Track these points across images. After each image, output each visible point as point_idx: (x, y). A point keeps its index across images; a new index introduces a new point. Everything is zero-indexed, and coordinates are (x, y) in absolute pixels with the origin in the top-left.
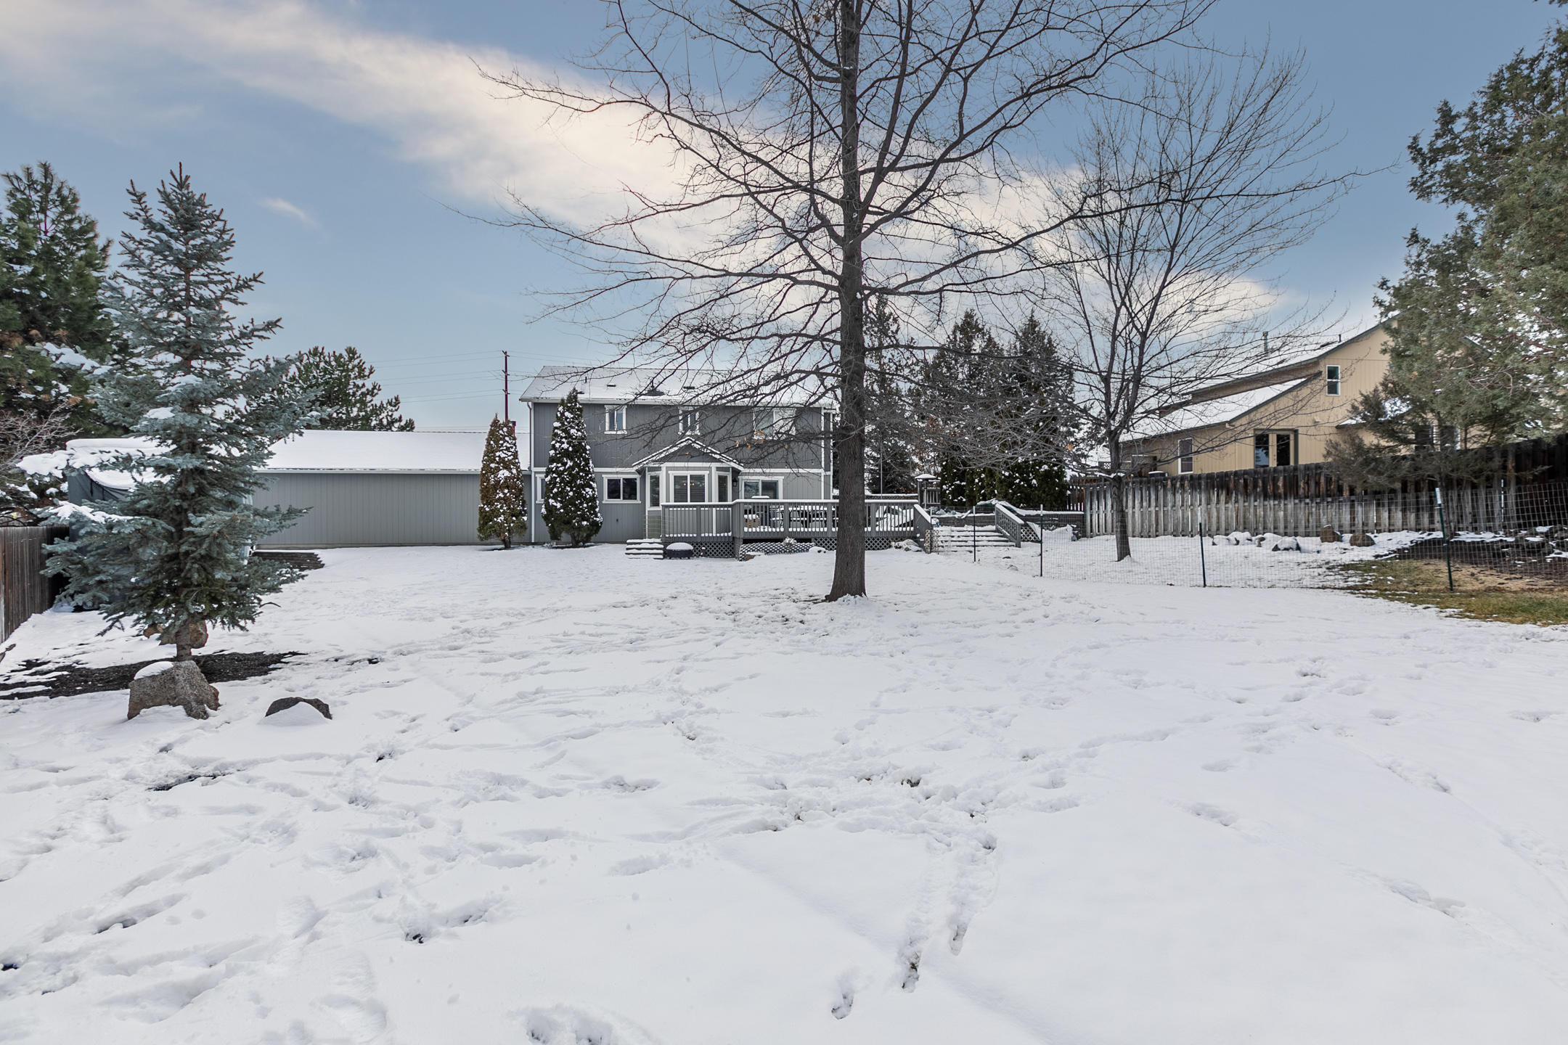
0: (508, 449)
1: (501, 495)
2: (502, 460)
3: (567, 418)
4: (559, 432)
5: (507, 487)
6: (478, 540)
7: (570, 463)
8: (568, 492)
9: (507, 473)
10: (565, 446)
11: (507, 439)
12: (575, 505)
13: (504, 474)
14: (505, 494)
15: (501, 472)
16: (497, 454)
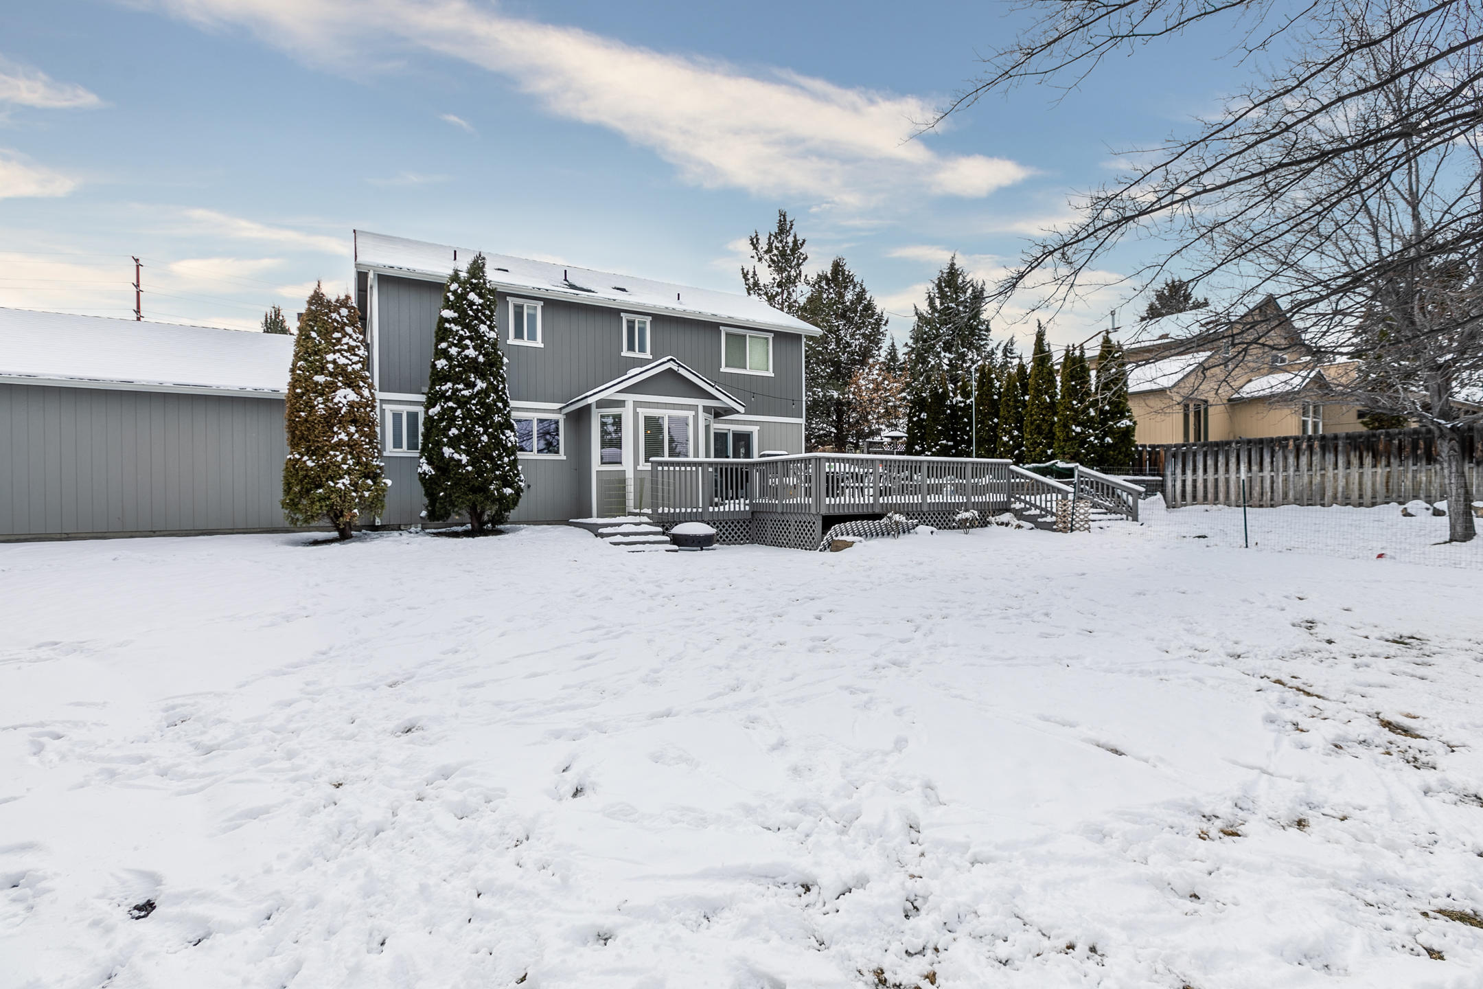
0: (351, 349)
1: (343, 436)
2: (341, 370)
3: (471, 304)
4: (455, 328)
5: (354, 422)
6: (287, 524)
7: (481, 385)
8: (479, 435)
9: (353, 396)
10: (471, 353)
11: (349, 330)
12: (491, 459)
13: (345, 396)
14: (349, 434)
15: (340, 393)
16: (330, 357)
